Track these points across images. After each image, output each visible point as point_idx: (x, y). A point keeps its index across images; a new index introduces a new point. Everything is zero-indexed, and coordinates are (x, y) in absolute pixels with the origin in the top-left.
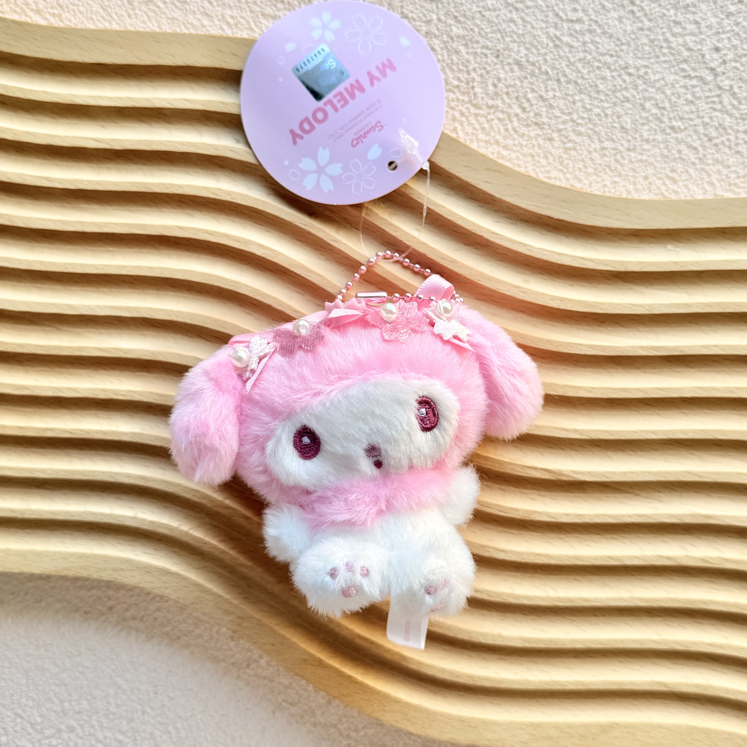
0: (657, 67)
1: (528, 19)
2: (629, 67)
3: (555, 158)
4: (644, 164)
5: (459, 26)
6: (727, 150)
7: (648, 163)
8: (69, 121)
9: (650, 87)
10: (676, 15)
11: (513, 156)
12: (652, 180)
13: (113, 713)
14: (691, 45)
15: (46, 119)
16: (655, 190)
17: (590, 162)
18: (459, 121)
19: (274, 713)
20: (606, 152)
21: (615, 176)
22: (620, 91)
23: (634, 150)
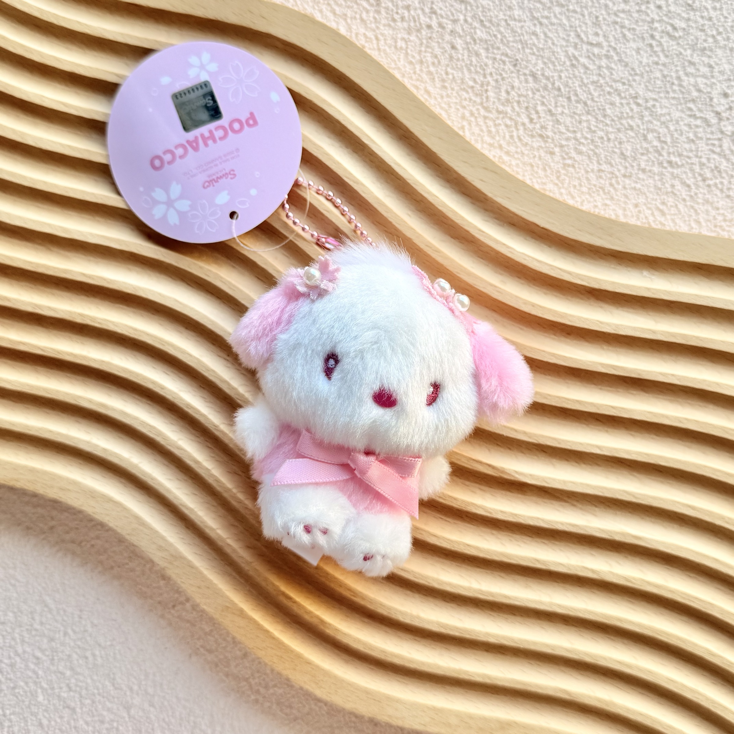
0: (665, 103)
1: (550, 35)
2: (638, 97)
3: (553, 171)
4: (637, 192)
5: (484, 30)
6: (718, 193)
7: (641, 192)
8: (95, 53)
9: (655, 119)
10: (692, 55)
11: (514, 162)
12: (642, 209)
13: (36, 630)
14: (702, 86)
15: (74, 48)
16: (642, 219)
17: (586, 182)
18: (467, 120)
19: (190, 656)
20: (603, 174)
21: (607, 199)
22: (626, 118)
23: (630, 176)
